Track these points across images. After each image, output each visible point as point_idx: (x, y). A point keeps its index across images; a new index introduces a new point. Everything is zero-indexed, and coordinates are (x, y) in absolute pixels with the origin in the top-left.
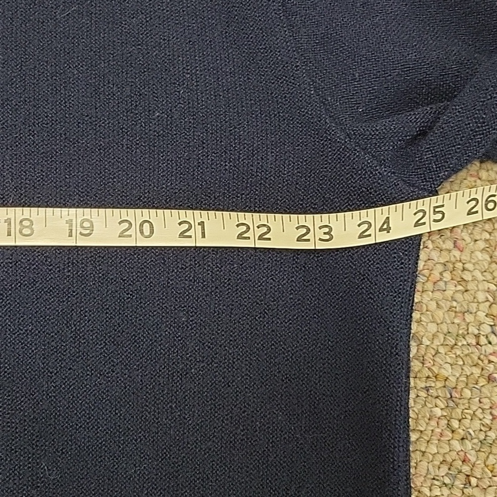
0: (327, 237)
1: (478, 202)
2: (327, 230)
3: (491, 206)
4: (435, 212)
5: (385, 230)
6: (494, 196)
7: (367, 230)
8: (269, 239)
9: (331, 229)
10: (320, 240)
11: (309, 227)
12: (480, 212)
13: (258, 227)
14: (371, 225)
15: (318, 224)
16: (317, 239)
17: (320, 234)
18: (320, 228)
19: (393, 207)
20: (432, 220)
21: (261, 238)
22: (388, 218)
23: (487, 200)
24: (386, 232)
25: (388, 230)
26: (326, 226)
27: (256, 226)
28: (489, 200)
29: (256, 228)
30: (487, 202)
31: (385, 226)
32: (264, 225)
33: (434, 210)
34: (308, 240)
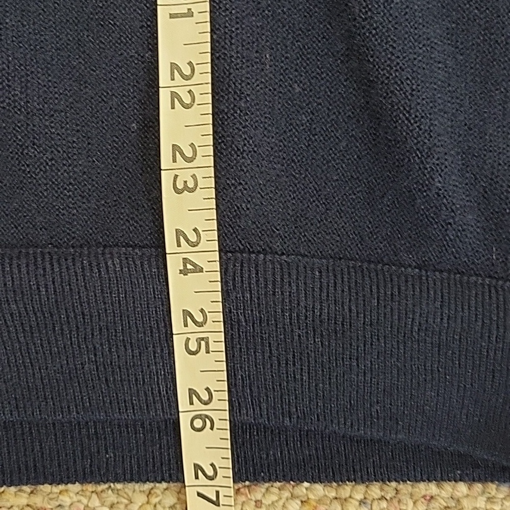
0: (180, 186)
1: (206, 403)
2: (191, 185)
3: (198, 423)
4: (199, 340)
5: (185, 266)
6: (212, 428)
7: (187, 240)
8: (173, 108)
9: (192, 191)
10: (176, 176)
11: (195, 161)
12: (192, 408)
13: (190, 92)
14: (194, 246)
15: (199, 174)
16: (177, 172)
17: (185, 176)
18: (194, 177)
19: (217, 278)
20: (189, 336)
21: (174, 95)
22: (201, 270)
23: (207, 416)
24: (182, 268)
25: (184, 272)
26: (196, 185)
27: (192, 88)
28: (207, 421)
29: (188, 88)
30: (204, 418)
31: (189, 267)
32: (193, 100)
33: (203, 339)
34: (174, 161)
